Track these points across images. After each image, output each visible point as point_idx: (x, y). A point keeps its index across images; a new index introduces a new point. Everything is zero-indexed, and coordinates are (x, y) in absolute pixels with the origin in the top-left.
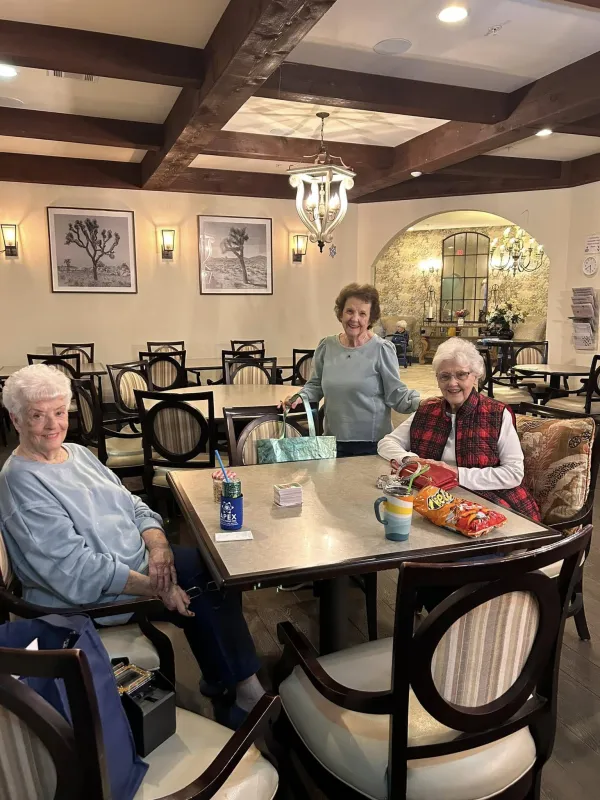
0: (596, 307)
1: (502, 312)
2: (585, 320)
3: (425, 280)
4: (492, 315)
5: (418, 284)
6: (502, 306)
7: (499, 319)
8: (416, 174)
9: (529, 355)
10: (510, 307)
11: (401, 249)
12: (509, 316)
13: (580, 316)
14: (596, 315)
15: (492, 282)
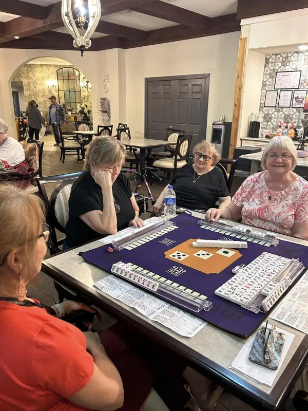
0: (109, 106)
1: (83, 108)
2: (105, 112)
3: (50, 91)
4: (79, 110)
5: (47, 93)
6: (83, 105)
7: (82, 112)
8: (17, 38)
9: (83, 127)
10: (86, 106)
11: (35, 74)
12: (86, 111)
13: (104, 110)
14: (109, 110)
15: (83, 94)
